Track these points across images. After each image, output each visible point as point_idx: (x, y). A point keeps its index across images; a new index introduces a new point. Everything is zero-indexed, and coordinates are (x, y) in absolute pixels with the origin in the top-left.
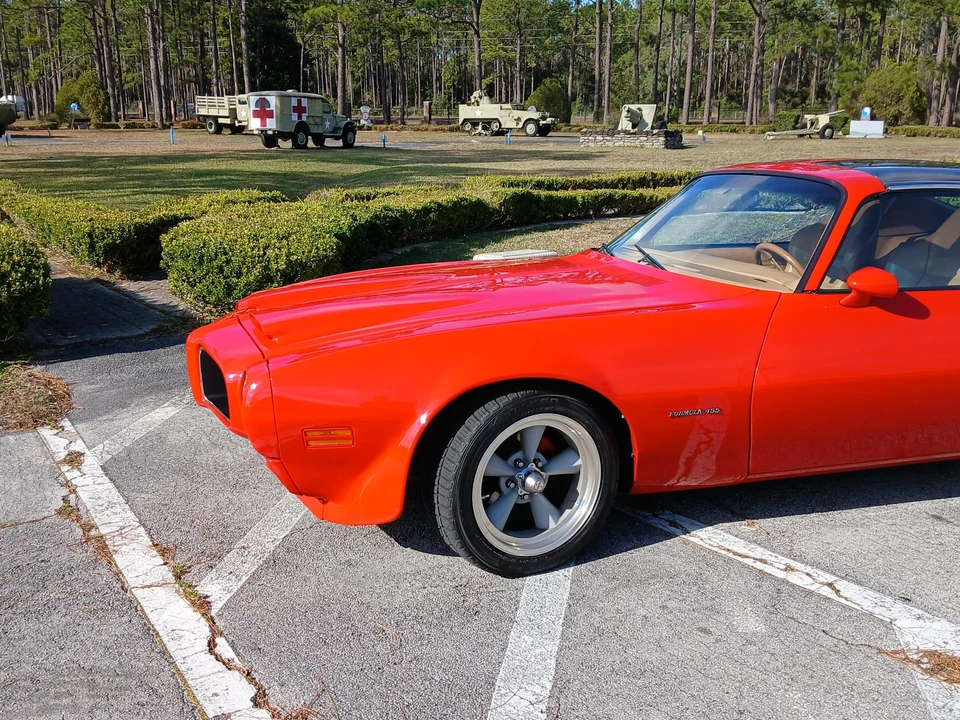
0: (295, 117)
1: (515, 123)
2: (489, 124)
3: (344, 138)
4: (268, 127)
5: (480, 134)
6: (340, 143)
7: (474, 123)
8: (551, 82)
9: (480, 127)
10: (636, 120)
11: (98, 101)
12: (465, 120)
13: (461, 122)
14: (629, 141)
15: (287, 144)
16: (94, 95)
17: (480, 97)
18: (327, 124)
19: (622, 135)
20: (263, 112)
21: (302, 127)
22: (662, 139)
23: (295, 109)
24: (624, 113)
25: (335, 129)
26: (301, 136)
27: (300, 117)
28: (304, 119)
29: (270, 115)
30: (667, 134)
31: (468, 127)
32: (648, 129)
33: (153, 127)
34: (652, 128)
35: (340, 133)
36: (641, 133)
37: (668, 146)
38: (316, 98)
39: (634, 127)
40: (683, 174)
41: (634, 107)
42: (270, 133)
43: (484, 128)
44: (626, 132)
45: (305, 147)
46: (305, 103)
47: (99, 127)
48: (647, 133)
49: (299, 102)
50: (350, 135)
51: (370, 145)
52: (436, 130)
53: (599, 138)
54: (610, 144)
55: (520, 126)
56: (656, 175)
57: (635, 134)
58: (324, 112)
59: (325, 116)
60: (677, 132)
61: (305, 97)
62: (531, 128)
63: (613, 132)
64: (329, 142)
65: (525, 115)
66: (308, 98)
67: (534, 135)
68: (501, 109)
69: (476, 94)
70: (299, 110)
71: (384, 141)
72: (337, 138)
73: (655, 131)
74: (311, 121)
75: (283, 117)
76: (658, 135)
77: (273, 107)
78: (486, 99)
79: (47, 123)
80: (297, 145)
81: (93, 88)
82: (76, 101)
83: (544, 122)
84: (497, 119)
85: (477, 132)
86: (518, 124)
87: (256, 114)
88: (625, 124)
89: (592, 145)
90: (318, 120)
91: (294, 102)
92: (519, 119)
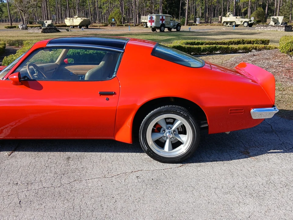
0: (161, 22)
1: (241, 22)
2: (232, 23)
3: (176, 28)
4: (152, 25)
5: (229, 26)
6: (175, 30)
7: (227, 23)
8: (260, 9)
9: (229, 24)
10: (276, 22)
11: (119, 18)
12: (224, 22)
13: (222, 23)
14: (273, 29)
15: (158, 31)
16: (118, 16)
17: (230, 14)
18: (172, 24)
19: (270, 27)
20: (151, 21)
21: (163, 25)
22: (284, 28)
23: (161, 20)
24: (271, 20)
25: (174, 26)
26: (162, 28)
27: (162, 22)
28: (164, 22)
29: (153, 21)
30: (286, 27)
31: (225, 24)
32: (280, 25)
33: (133, 26)
34: (281, 24)
35: (175, 27)
36: (277, 26)
37: (286, 30)
38: (168, 16)
39: (275, 24)
40: (254, 40)
41: (275, 17)
42: (153, 27)
43: (230, 24)
44: (272, 26)
45: (163, 31)
46: (164, 18)
47: (118, 26)
48: (279, 26)
49: (162, 17)
50: (179, 27)
51: (186, 30)
52: (218, 25)
53: (262, 27)
54: (266, 30)
55: (242, 23)
56: (244, 40)
57: (274, 26)
58: (171, 20)
59: (171, 21)
60: (290, 26)
61: (164, 16)
62: (246, 24)
63: (267, 25)
64: (173, 30)
65: (244, 20)
66: (165, 16)
67: (247, 27)
68: (236, 18)
69: (228, 13)
70: (162, 20)
71: (190, 29)
72: (175, 28)
73: (282, 25)
74: (166, 23)
75: (157, 22)
76: (283, 27)
77: (154, 19)
78: (231, 15)
79: (104, 25)
80: (161, 31)
81: (118, 14)
82: (114, 18)
83: (250, 22)
84: (235, 21)
85: (228, 25)
86: (241, 23)
87: (150, 21)
88: (272, 23)
89: (260, 30)
90: (168, 23)
91: (161, 17)
92: (242, 21)
